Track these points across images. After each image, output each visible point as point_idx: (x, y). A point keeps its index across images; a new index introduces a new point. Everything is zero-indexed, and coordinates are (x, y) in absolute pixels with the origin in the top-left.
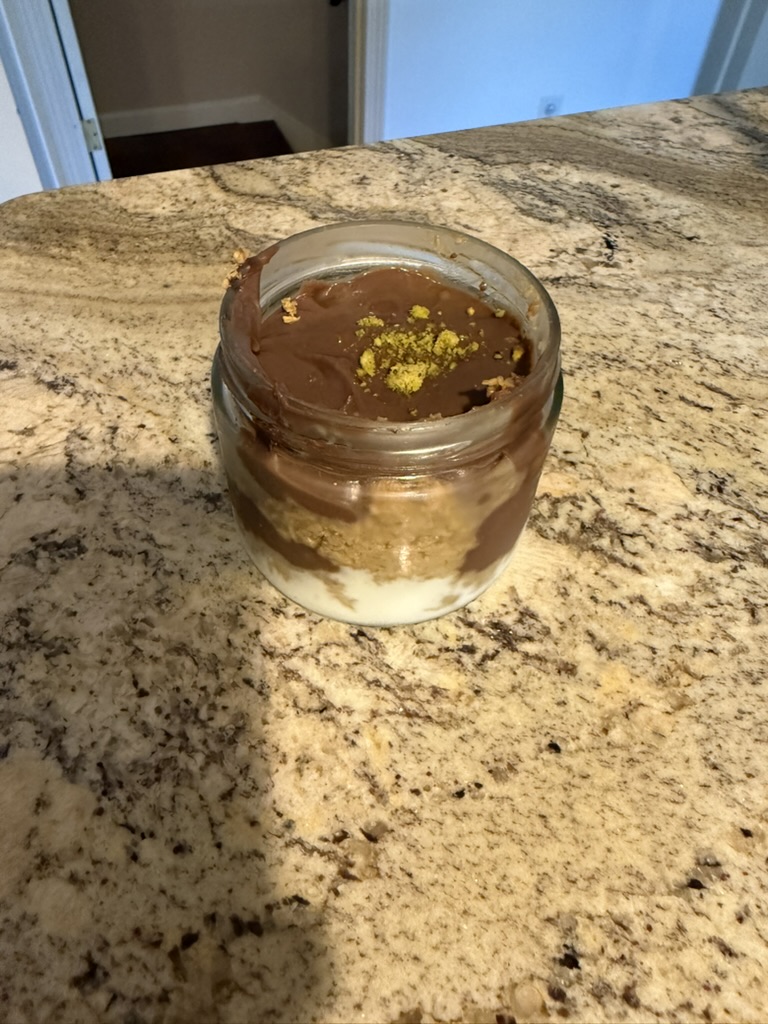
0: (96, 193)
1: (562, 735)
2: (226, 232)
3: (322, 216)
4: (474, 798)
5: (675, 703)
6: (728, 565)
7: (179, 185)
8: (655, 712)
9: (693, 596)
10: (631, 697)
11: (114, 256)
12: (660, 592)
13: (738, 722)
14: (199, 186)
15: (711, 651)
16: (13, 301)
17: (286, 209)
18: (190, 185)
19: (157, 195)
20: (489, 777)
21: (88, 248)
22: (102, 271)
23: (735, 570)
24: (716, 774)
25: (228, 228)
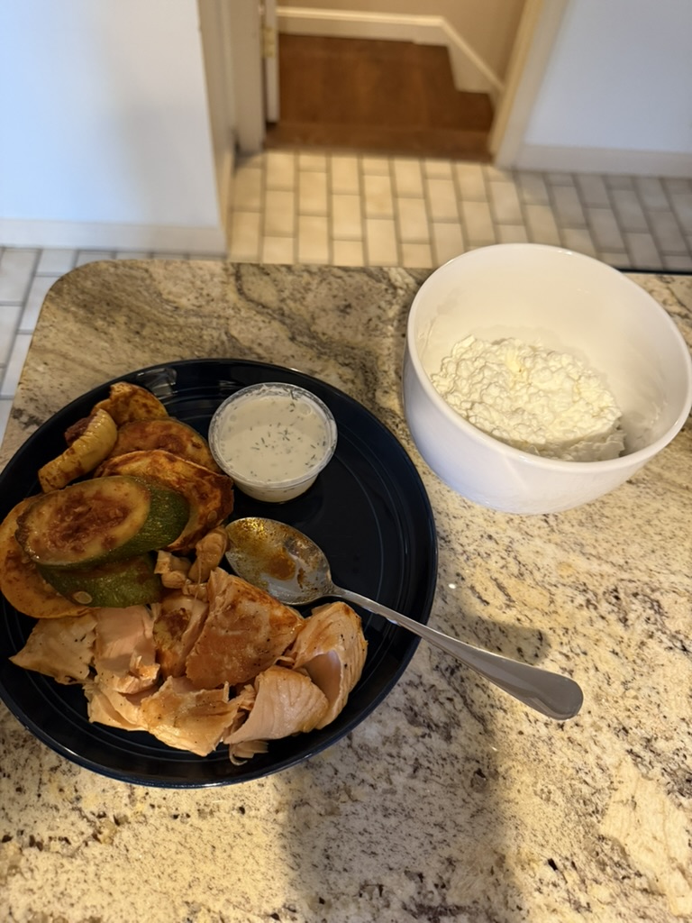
0: (147, 271)
1: (251, 804)
2: (224, 337)
3: (299, 339)
4: (183, 822)
5: (329, 809)
6: (420, 731)
7: (208, 277)
8: (313, 811)
9: (384, 744)
10: (305, 796)
11: (137, 339)
12: (364, 734)
13: (359, 837)
14: (223, 283)
15: (372, 786)
16: (57, 365)
17: (276, 324)
18: (216, 280)
19: (190, 285)
20: (196, 813)
21: (123, 327)
22: (125, 351)
23: (423, 736)
24: (326, 861)
25: (226, 333)
